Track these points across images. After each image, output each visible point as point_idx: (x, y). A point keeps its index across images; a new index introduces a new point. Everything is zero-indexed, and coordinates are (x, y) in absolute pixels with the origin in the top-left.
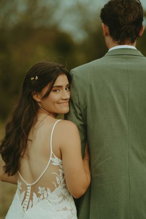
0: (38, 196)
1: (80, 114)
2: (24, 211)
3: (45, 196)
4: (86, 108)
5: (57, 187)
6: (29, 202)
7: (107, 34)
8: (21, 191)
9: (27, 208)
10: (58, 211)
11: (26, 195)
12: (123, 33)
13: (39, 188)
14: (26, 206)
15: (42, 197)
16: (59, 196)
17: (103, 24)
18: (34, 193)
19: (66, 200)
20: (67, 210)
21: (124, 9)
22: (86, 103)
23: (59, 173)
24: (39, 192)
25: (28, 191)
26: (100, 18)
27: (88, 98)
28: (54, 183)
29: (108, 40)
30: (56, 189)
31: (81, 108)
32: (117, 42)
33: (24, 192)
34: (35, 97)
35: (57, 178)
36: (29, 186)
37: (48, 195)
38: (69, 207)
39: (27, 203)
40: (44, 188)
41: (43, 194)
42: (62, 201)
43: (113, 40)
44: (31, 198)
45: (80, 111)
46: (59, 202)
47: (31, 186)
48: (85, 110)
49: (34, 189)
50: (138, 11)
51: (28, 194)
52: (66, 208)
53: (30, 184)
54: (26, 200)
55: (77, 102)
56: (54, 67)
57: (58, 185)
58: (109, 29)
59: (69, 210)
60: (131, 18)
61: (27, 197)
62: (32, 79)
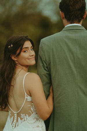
0: (21, 119)
1: (46, 67)
2: (13, 129)
3: (25, 119)
4: (50, 63)
5: (32, 114)
6: (16, 123)
7: (63, 18)
8: (11, 117)
9: (15, 127)
10: (34, 128)
11: (14, 119)
12: (73, 16)
13: (21, 114)
14: (14, 126)
15: (23, 120)
16: (34, 119)
17: (61, 12)
18: (19, 117)
19: (39, 121)
20: (39, 127)
21: (73, 2)
22: (50, 60)
23: (32, 105)
24: (21, 117)
25: (15, 116)
26: (59, 8)
27: (51, 57)
28: (30, 111)
29: (65, 21)
30: (32, 115)
31: (47, 63)
32: (70, 22)
33: (13, 117)
34: (13, 58)
35: (31, 108)
36: (15, 113)
37: (27, 119)
38: (40, 126)
39: (15, 124)
40: (24, 114)
41: (24, 118)
42: (36, 122)
43: (67, 21)
44: (17, 121)
45: (47, 65)
46: (34, 123)
47: (17, 113)
48: (50, 64)
49: (19, 115)
50: (82, 2)
51: (15, 118)
52: (38, 126)
53: (16, 112)
54: (14, 122)
55: (45, 59)
56: (22, 37)
57: (32, 113)
58: (64, 14)
59: (40, 127)
60: (78, 7)
61: (15, 120)
62: (9, 47)
